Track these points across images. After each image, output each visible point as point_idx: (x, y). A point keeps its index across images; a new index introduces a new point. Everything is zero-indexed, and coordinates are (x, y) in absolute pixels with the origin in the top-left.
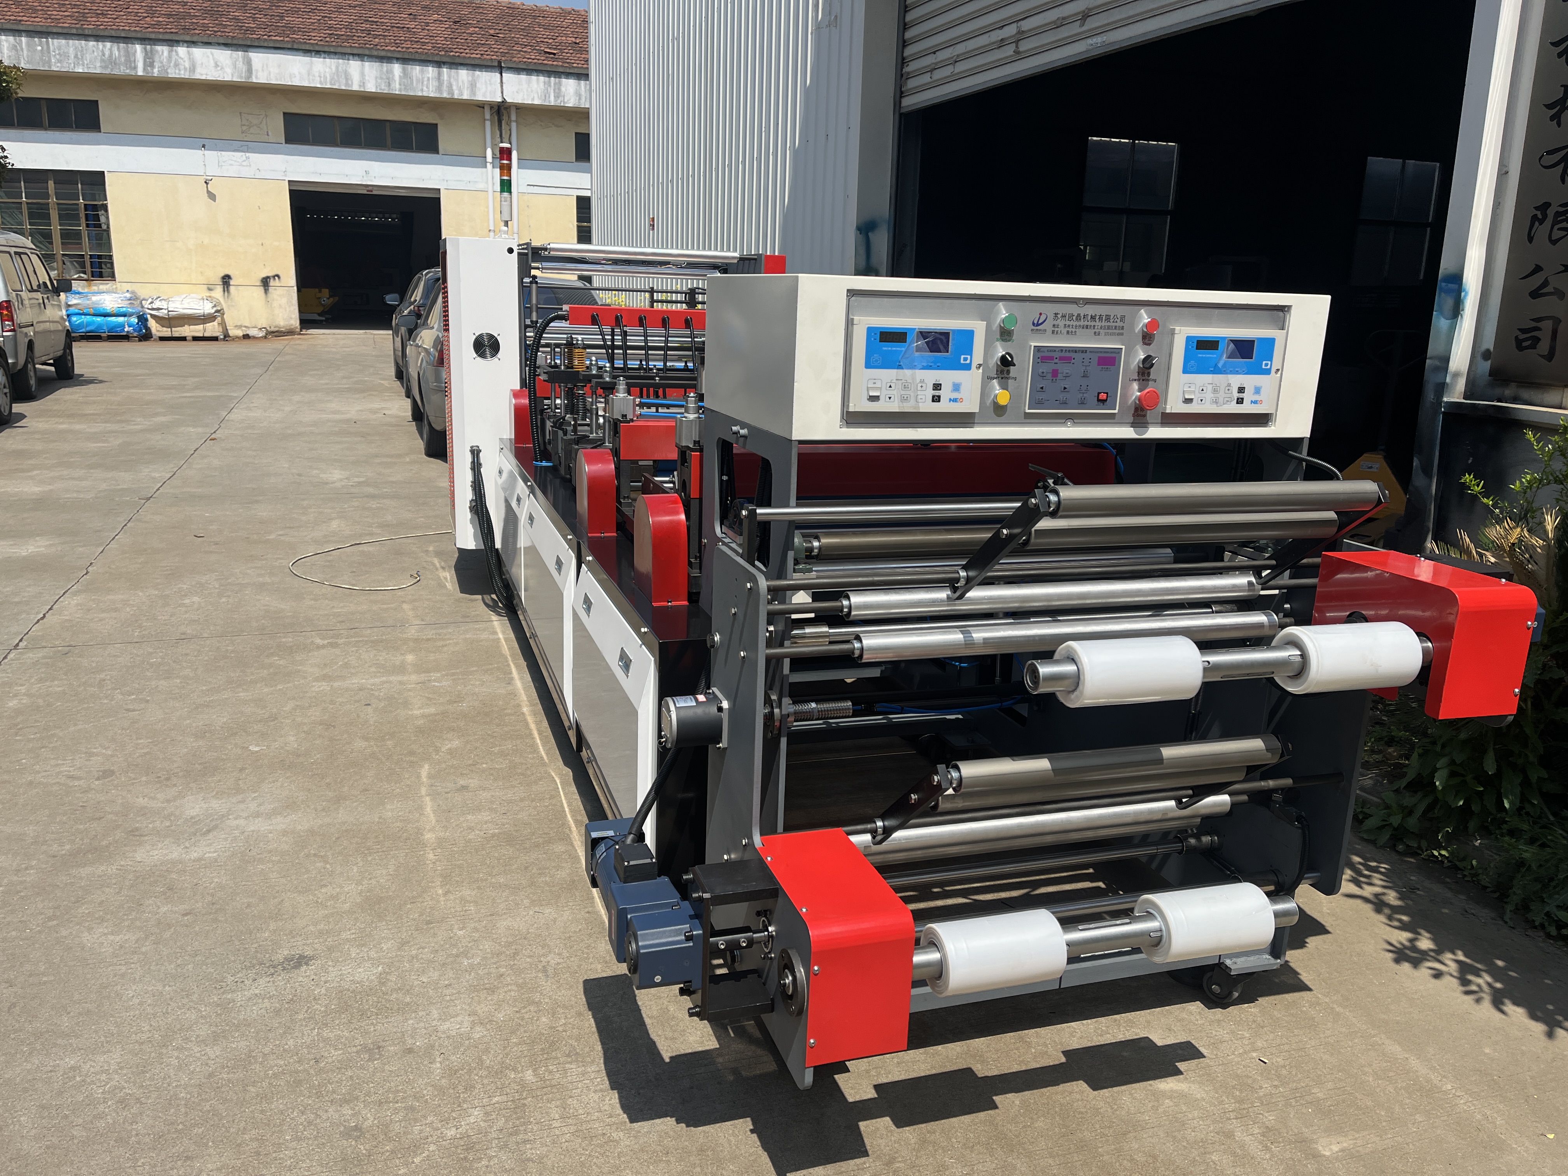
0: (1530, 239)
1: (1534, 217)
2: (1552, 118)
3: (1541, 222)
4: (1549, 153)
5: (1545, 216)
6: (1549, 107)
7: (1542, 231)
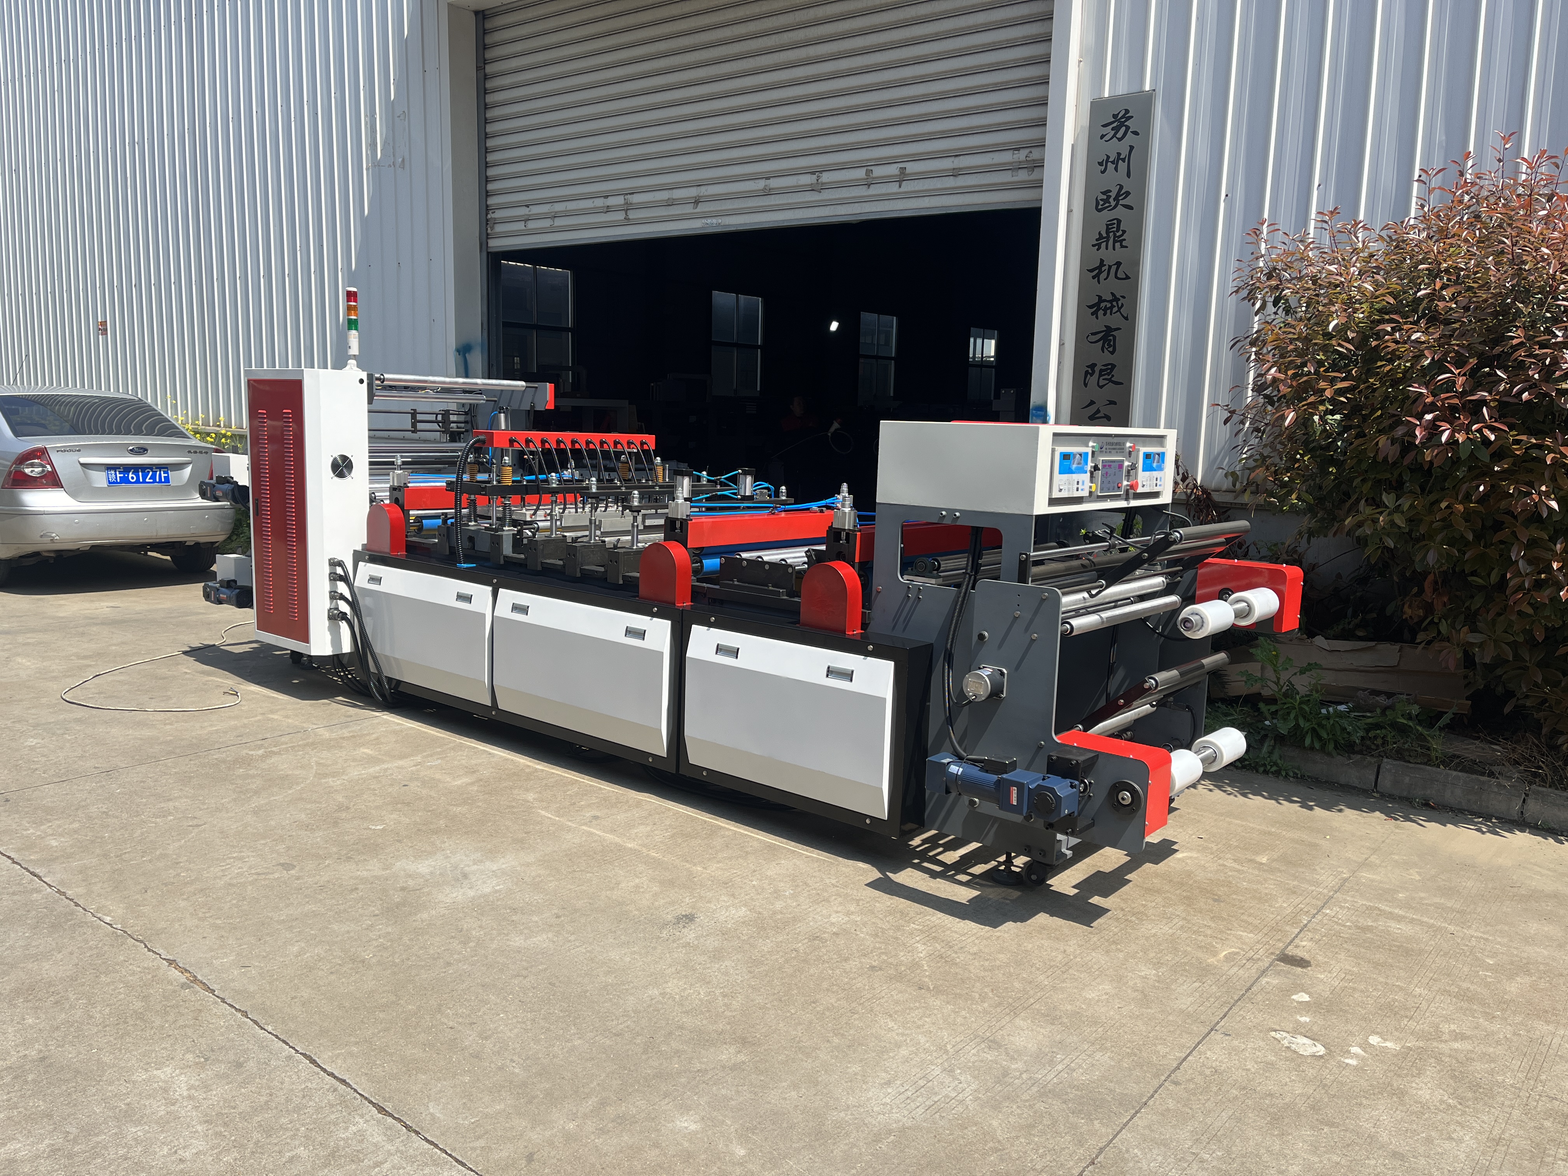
0: (1086, 385)
1: (1087, 373)
2: (1092, 314)
3: (1092, 375)
4: (1092, 334)
5: (1094, 372)
6: (1090, 307)
7: (1093, 380)
